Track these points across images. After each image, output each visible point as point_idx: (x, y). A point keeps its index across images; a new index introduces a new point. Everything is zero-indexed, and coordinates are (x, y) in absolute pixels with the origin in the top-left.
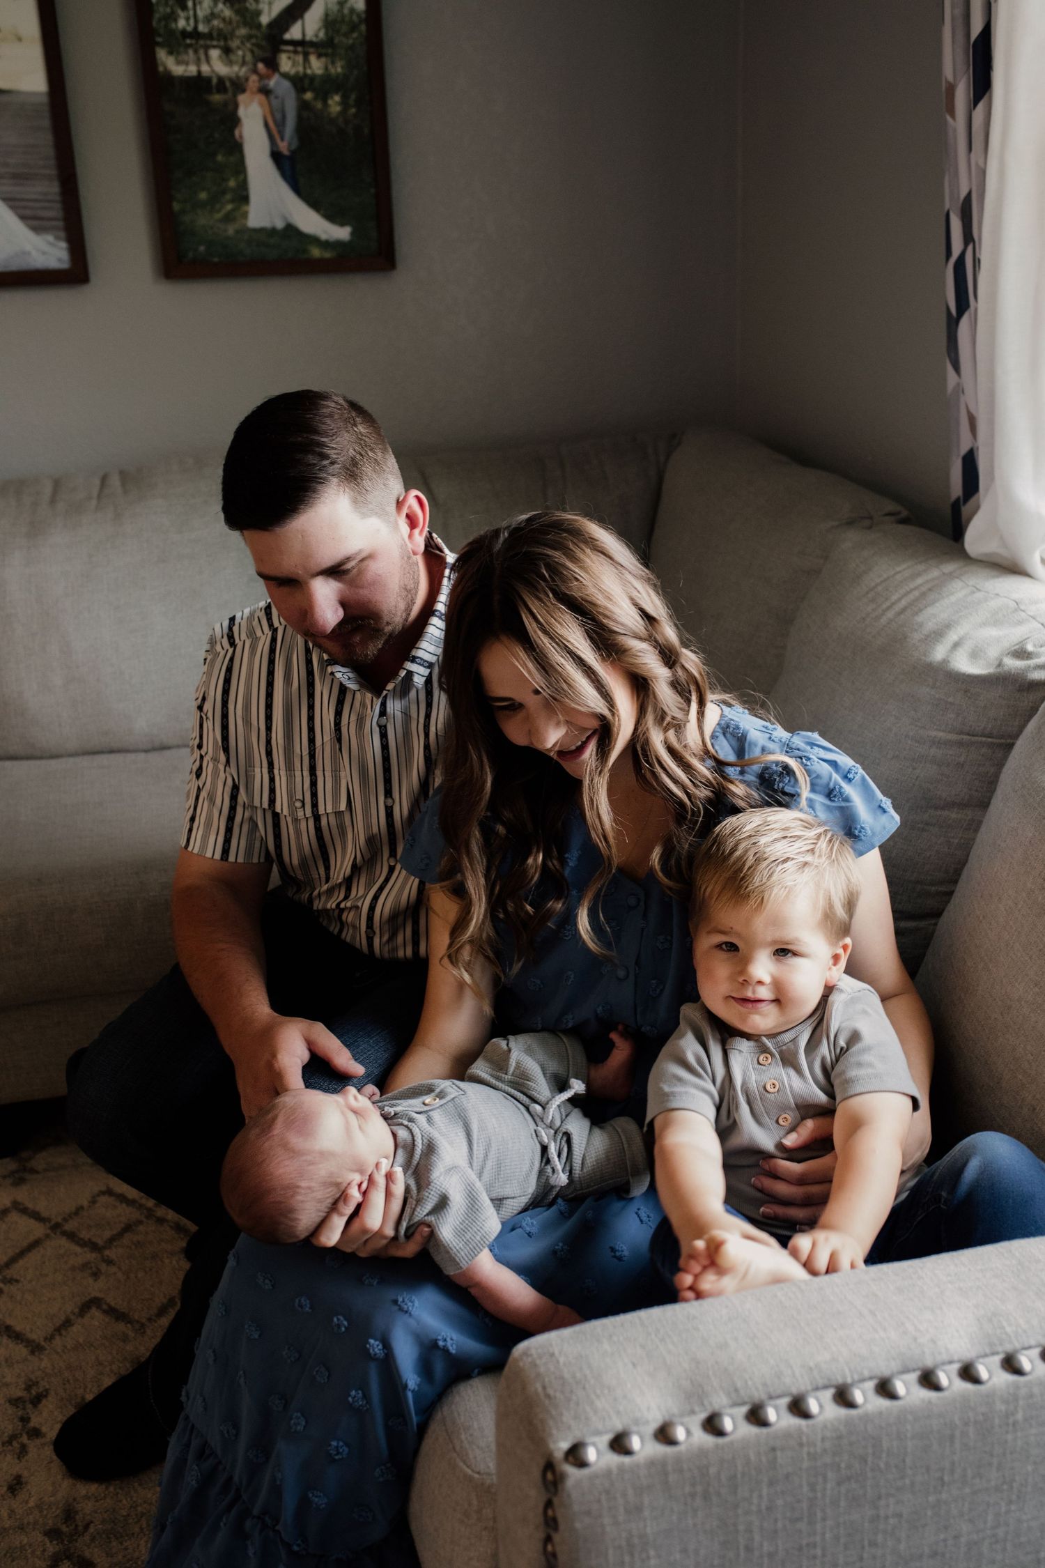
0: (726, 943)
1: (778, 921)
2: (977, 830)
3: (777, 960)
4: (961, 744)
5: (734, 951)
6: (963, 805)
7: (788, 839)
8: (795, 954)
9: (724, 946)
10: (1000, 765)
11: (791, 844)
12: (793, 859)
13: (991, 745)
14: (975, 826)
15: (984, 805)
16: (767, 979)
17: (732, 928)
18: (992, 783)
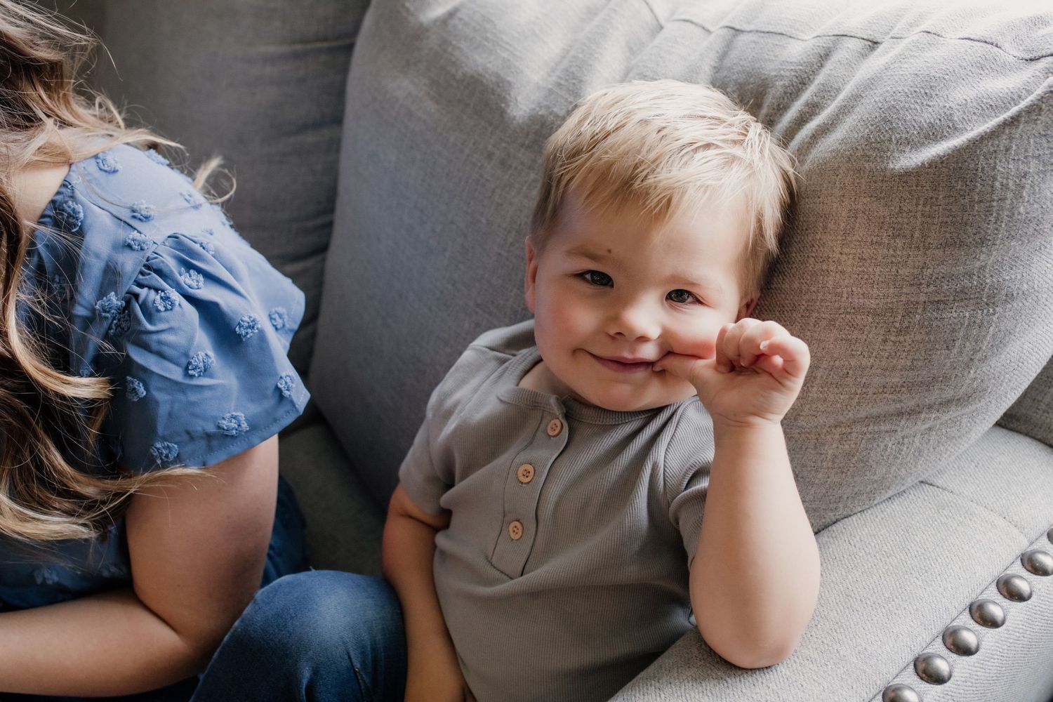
0: (593, 272)
1: (680, 247)
2: (338, 150)
3: (672, 307)
4: (296, 56)
5: (605, 285)
6: (317, 125)
7: (705, 120)
8: (698, 301)
9: (588, 276)
10: (345, 69)
11: (712, 127)
12: (717, 147)
13: (330, 50)
14: (334, 146)
15: (337, 120)
16: (654, 332)
17: (609, 251)
18: (339, 93)
